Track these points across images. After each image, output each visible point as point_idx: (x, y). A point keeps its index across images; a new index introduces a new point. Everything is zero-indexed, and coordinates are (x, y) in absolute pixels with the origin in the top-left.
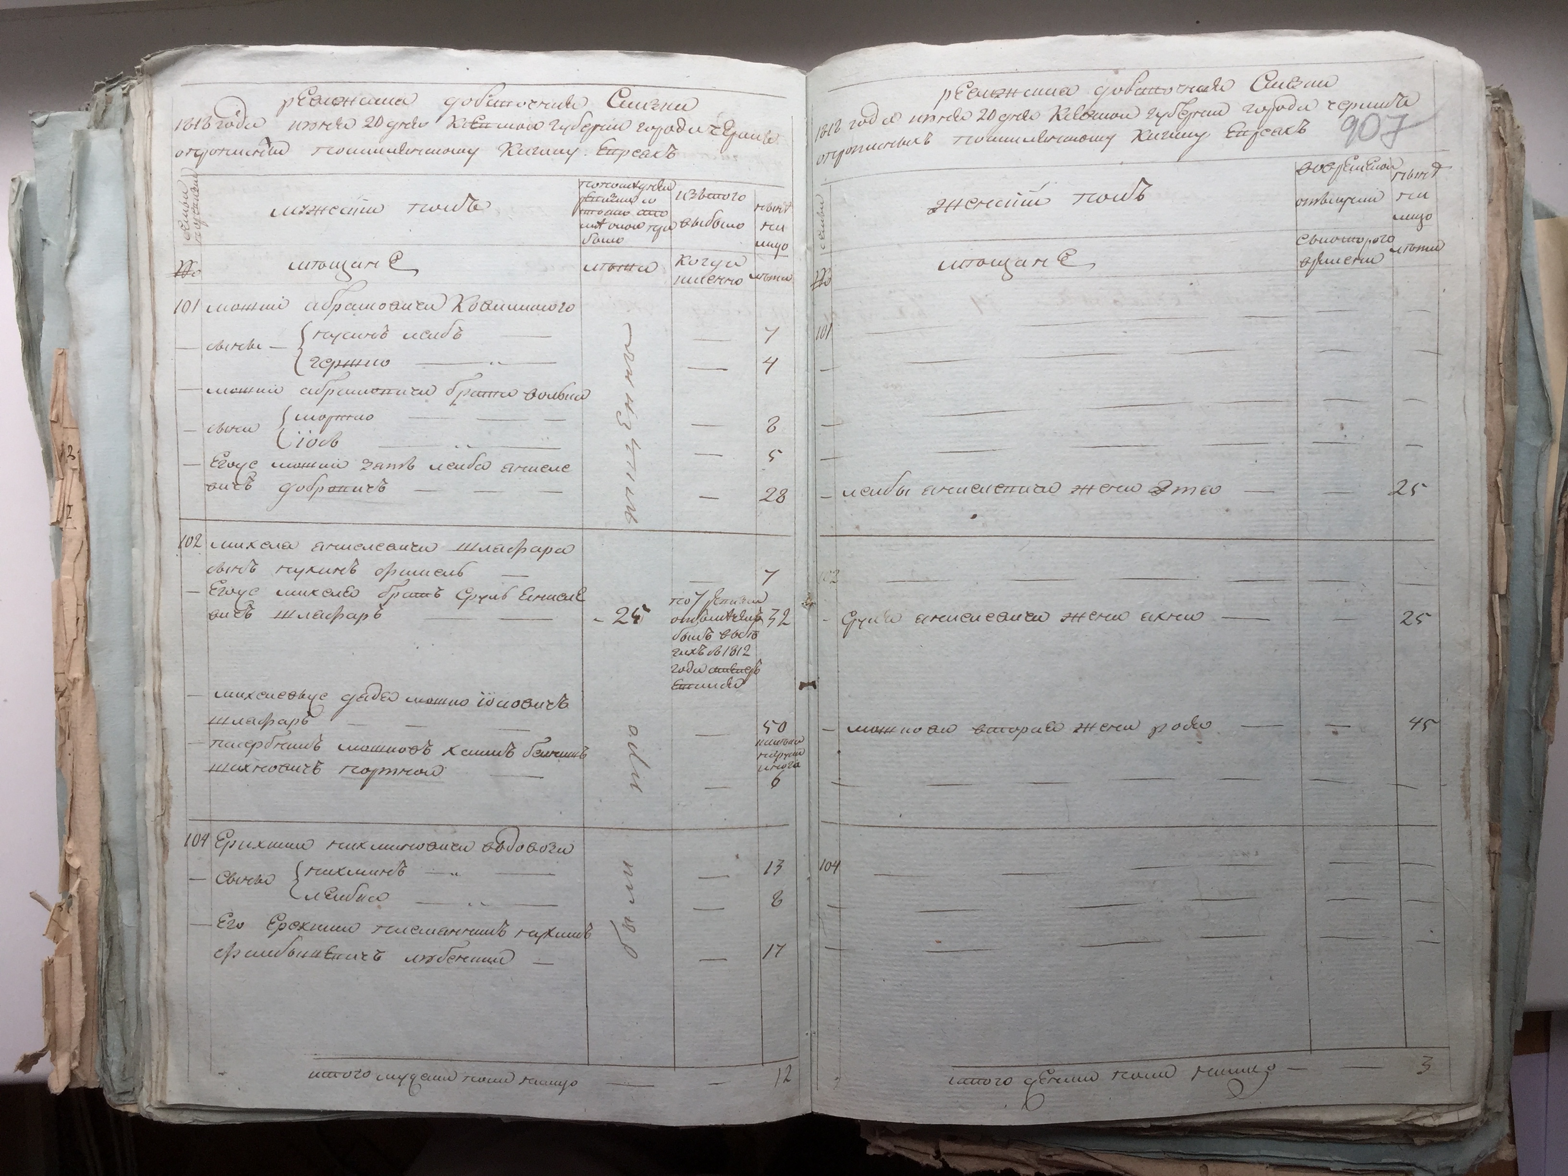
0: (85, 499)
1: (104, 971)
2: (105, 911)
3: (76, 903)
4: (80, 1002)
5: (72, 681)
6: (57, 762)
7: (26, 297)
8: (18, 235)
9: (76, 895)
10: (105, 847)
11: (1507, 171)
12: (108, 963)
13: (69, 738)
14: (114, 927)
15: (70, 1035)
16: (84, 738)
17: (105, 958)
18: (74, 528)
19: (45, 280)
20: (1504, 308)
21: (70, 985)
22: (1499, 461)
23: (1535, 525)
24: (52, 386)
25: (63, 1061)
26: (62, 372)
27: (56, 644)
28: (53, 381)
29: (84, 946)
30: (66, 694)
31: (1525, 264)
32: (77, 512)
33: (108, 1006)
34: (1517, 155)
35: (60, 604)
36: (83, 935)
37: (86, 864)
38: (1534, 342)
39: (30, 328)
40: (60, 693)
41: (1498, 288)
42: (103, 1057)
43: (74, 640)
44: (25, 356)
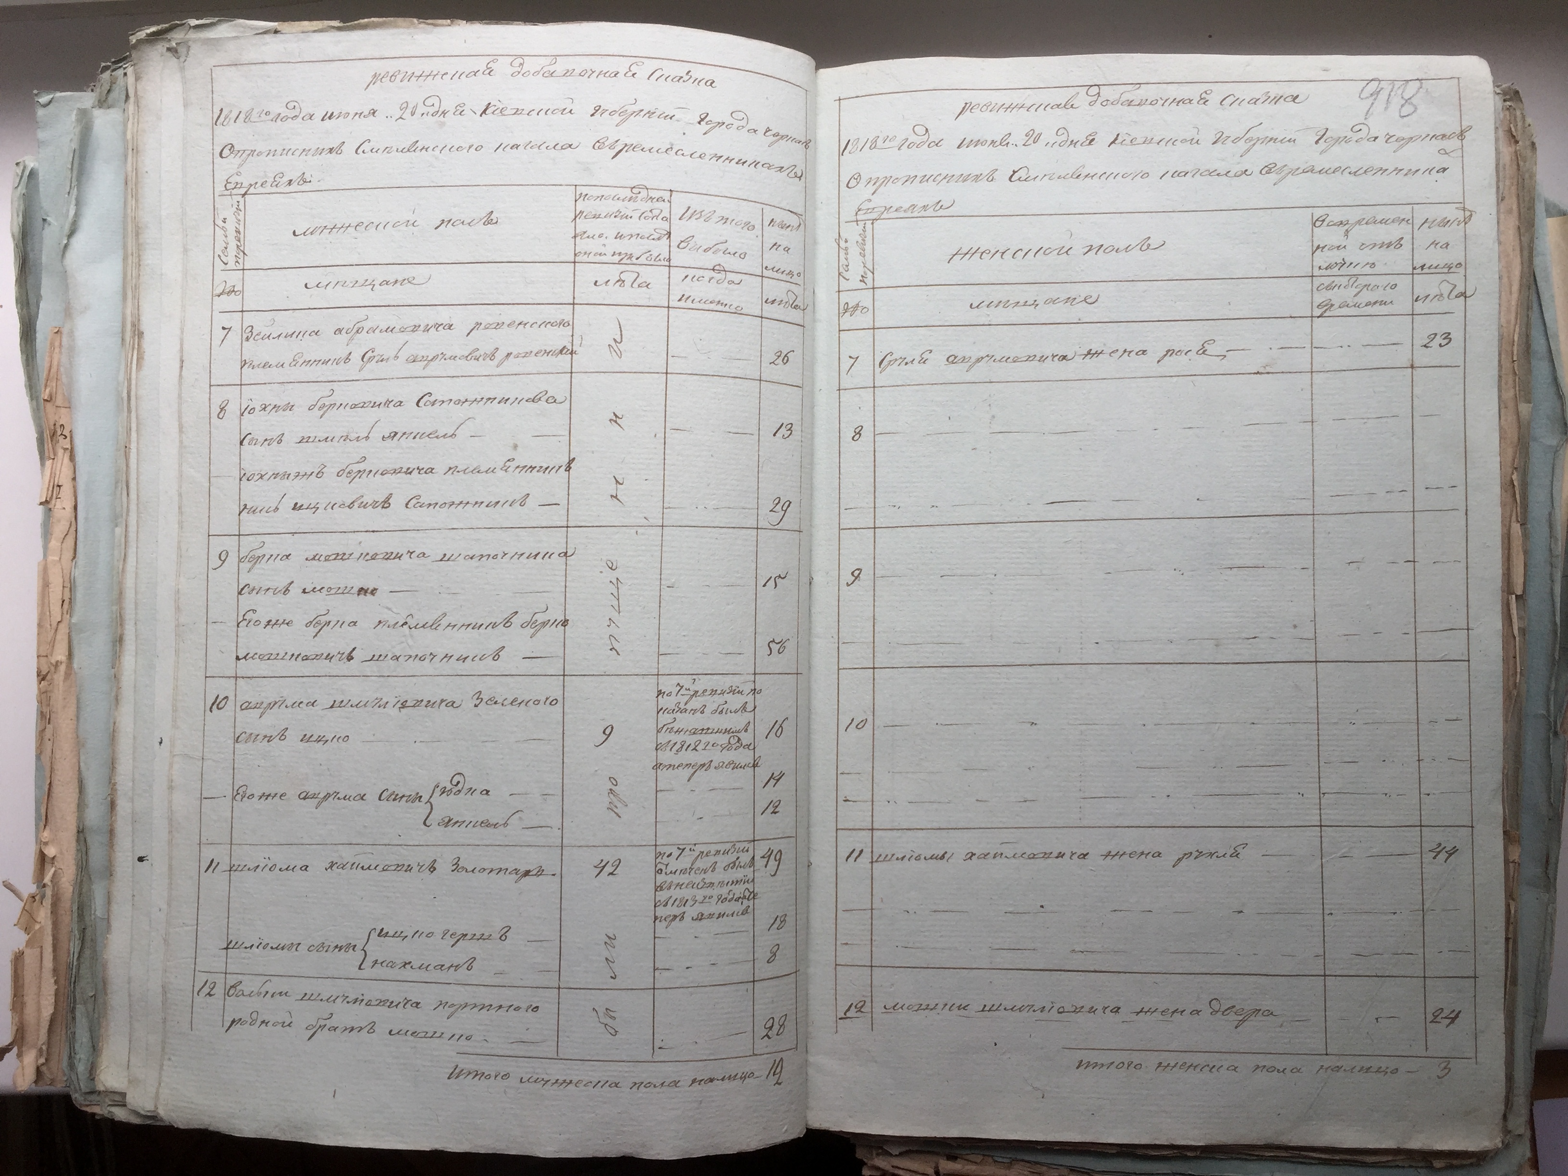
0: (74, 479)
1: (75, 964)
2: (79, 902)
3: (49, 892)
4: (50, 995)
5: (54, 664)
6: (37, 748)
7: (26, 282)
8: (21, 219)
9: (49, 884)
10: (81, 835)
11: (1519, 170)
12: (79, 953)
13: (49, 723)
14: (87, 918)
15: (38, 1030)
16: (64, 723)
17: (77, 950)
18: (63, 507)
19: (44, 259)
20: (1518, 305)
21: (40, 978)
22: (1514, 460)
23: (1551, 527)
24: (47, 365)
25: (30, 1058)
26: (57, 350)
27: (40, 626)
28: (47, 359)
29: (55, 938)
30: (49, 677)
31: (1537, 261)
32: (66, 491)
33: (78, 1001)
34: (1529, 153)
35: (45, 585)
36: (55, 925)
37: (61, 853)
38: (1548, 339)
39: (29, 313)
40: (42, 677)
41: (1511, 286)
42: (71, 1054)
43: (59, 622)
44: (23, 343)
